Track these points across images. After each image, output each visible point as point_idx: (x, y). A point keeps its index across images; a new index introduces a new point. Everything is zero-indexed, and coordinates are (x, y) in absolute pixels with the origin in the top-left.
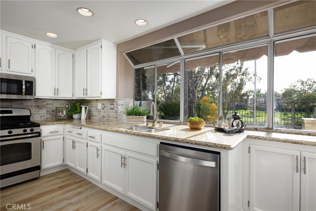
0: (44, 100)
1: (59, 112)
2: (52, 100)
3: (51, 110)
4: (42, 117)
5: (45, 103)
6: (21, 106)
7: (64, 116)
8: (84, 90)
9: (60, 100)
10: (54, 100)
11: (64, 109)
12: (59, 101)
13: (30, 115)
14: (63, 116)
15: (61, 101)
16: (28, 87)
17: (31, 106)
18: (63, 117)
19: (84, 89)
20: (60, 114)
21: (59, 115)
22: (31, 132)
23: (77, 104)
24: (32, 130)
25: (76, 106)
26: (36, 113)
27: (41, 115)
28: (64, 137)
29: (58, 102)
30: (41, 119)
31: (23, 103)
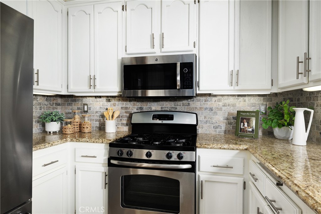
0: (220, 97)
1: (242, 121)
2: (233, 98)
3: (232, 117)
4: (217, 127)
5: (221, 104)
6: (187, 108)
7: (253, 130)
8: (298, 62)
9: (249, 95)
10: (237, 97)
11: (253, 116)
12: (247, 98)
13: (195, 123)
14: (251, 130)
15: (250, 98)
16: (186, 73)
17: (201, 108)
18: (249, 131)
19: (298, 58)
20: (244, 125)
21: (242, 127)
22: (178, 160)
23: (283, 103)
24: (180, 157)
25: (282, 109)
26: (207, 121)
27: (214, 125)
28: (245, 183)
29: (245, 101)
30: (216, 131)
31: (190, 102)
